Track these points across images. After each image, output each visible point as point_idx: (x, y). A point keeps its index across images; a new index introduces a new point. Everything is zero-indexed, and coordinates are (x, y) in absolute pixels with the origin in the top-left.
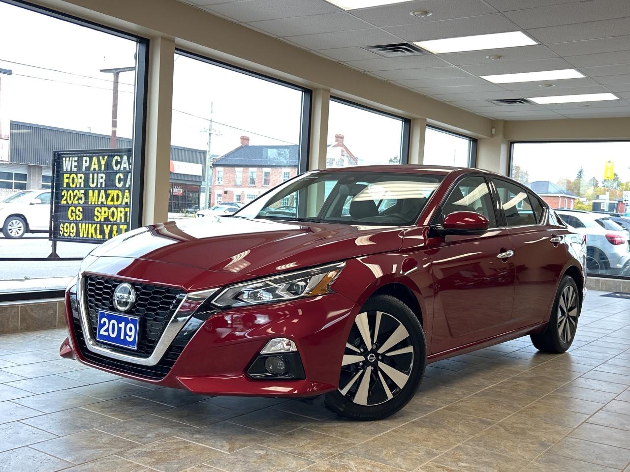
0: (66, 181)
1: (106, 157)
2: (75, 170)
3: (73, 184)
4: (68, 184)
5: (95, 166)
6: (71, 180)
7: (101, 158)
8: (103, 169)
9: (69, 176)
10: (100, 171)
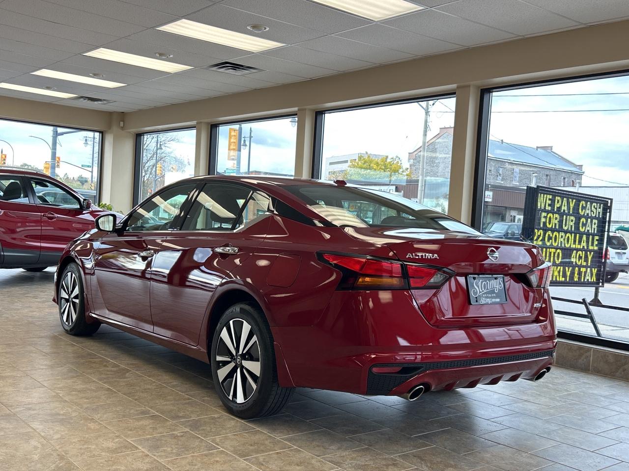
0: (543, 220)
1: (574, 201)
2: (549, 208)
3: (550, 224)
4: (545, 223)
5: (564, 208)
6: (548, 219)
7: (570, 200)
8: (571, 212)
9: (546, 215)
10: (568, 214)
